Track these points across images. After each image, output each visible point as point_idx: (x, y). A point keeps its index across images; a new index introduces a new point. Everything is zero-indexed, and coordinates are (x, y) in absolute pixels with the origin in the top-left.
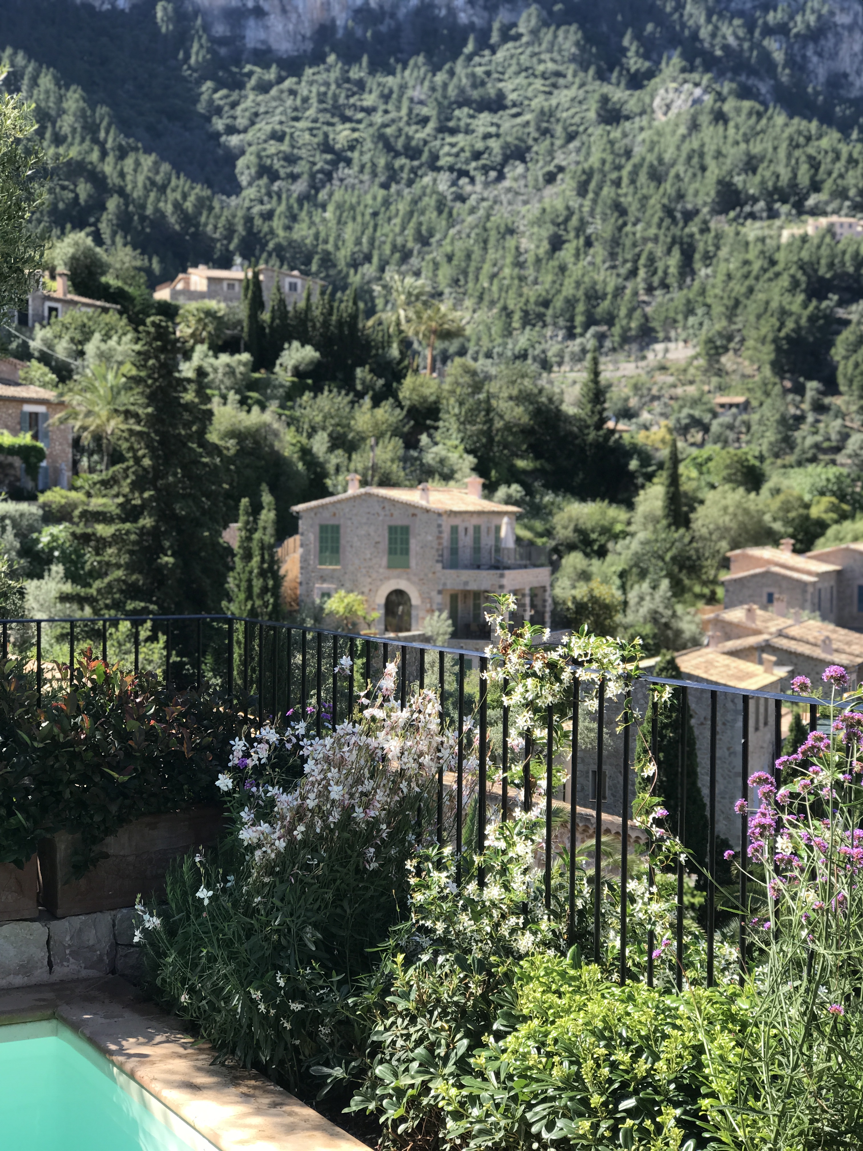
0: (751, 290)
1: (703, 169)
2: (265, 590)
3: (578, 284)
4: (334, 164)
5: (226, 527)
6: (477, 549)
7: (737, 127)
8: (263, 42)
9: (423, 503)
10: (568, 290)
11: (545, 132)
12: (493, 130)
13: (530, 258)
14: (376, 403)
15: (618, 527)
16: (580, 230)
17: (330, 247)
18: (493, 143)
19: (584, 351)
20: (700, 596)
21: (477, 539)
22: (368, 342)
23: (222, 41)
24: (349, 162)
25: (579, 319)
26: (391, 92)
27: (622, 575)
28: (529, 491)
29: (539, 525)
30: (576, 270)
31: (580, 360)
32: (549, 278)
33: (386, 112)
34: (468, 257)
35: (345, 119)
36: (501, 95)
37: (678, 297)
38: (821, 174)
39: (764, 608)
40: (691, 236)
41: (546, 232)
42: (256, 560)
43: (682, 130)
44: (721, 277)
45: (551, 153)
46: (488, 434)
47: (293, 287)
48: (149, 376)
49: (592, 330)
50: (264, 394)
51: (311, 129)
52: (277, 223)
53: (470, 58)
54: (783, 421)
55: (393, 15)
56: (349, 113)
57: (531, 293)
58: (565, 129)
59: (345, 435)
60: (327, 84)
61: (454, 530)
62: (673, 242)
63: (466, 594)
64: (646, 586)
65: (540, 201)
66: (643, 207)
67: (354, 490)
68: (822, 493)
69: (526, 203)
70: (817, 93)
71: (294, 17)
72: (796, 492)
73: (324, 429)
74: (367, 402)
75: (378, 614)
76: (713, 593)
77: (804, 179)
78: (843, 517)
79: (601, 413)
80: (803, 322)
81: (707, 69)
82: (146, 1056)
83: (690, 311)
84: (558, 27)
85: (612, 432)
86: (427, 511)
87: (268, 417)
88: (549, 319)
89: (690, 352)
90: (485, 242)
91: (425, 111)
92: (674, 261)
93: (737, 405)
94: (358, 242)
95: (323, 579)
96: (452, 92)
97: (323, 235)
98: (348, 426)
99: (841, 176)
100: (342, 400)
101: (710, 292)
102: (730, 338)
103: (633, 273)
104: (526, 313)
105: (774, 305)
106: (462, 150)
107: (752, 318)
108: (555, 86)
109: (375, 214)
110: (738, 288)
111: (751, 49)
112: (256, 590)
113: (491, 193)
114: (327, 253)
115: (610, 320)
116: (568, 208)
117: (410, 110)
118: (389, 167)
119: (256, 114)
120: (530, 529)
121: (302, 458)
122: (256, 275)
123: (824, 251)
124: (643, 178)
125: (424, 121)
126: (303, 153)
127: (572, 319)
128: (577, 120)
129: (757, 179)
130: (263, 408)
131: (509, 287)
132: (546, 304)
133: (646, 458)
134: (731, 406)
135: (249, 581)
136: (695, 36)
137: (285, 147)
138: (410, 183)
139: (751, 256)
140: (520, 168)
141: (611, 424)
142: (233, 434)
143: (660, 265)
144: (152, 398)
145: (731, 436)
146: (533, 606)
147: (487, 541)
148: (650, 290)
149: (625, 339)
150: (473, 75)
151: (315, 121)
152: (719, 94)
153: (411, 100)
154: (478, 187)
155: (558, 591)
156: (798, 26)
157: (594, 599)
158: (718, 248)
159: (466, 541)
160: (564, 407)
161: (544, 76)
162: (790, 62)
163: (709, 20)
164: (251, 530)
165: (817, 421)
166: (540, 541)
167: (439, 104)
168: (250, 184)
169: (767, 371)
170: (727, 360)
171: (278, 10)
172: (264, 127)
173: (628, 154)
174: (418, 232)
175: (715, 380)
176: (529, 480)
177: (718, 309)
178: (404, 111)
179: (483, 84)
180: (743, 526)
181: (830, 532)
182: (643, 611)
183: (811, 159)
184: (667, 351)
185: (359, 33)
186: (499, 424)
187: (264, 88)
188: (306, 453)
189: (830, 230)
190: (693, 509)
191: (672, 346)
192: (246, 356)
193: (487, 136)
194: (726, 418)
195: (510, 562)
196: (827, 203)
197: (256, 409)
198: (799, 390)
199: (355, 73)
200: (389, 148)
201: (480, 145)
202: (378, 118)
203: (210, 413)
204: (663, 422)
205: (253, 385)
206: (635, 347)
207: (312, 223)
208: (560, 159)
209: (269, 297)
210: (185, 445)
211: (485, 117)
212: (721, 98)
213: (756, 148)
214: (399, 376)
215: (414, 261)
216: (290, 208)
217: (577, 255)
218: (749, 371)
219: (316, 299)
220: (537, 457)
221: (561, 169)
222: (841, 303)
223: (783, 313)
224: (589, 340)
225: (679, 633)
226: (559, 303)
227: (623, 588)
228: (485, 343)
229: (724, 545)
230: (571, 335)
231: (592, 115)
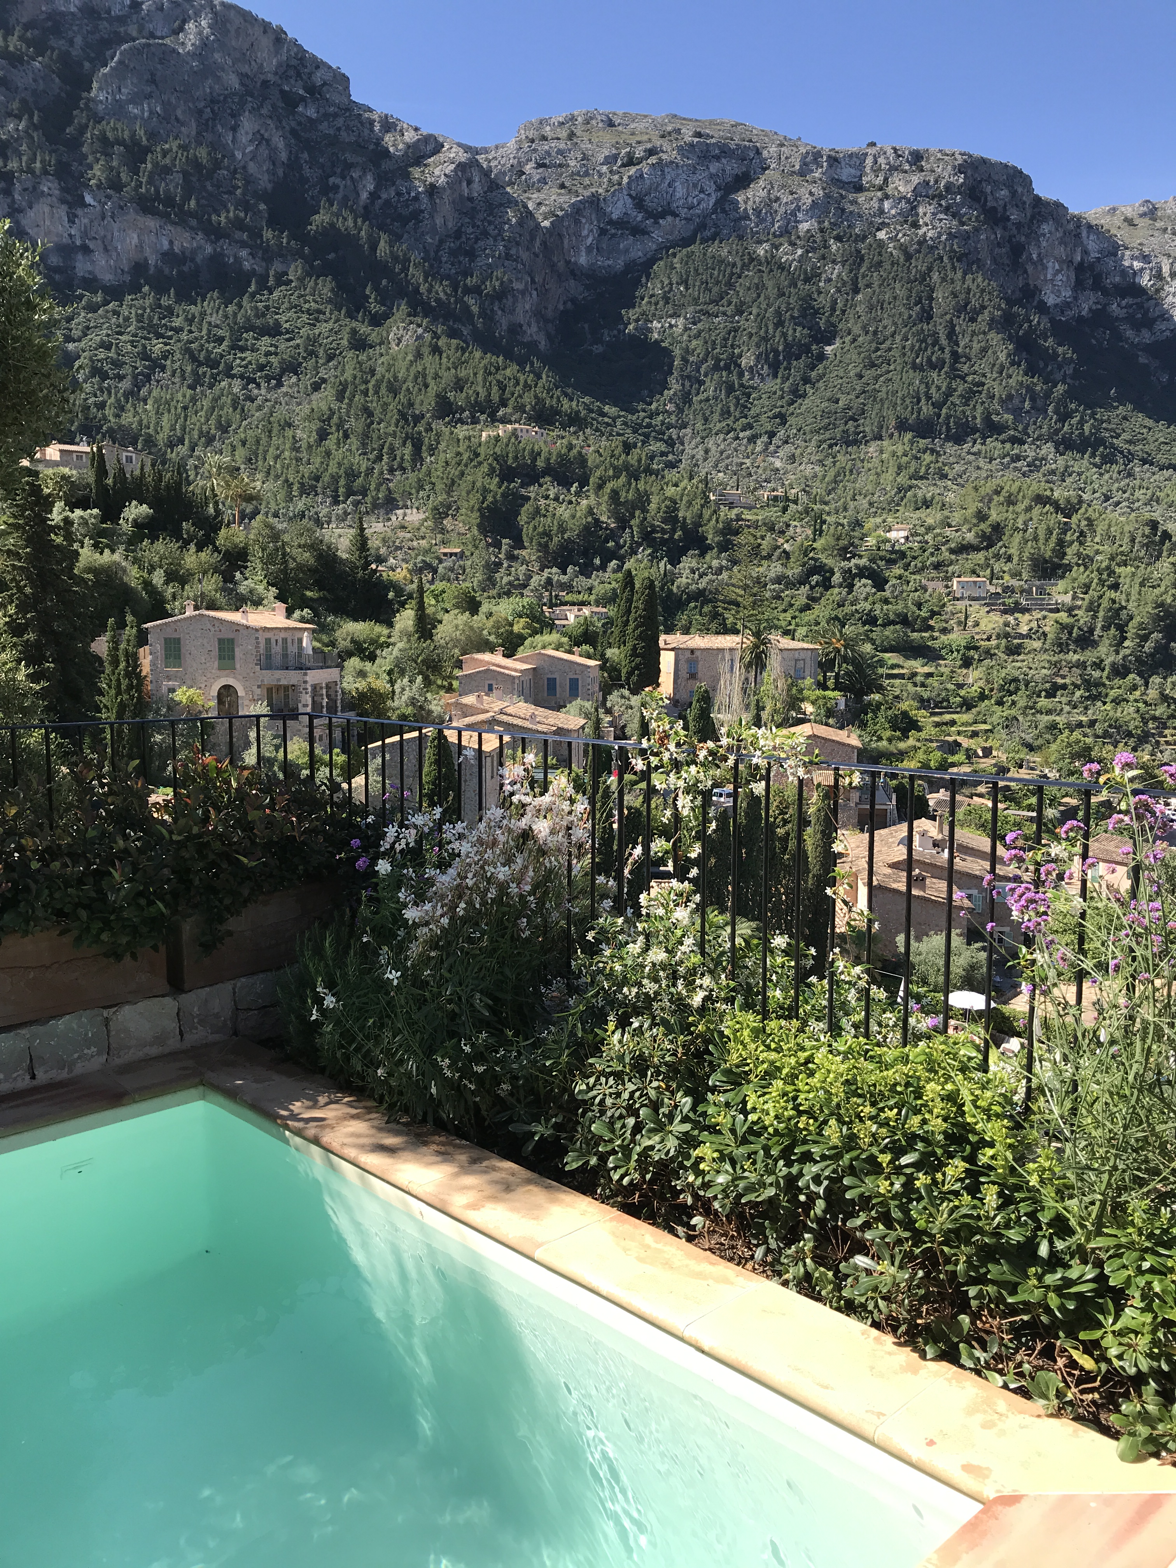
0: (462, 474)
1: (426, 386)
2: (130, 687)
3: (340, 465)
4: (152, 369)
5: (93, 640)
6: (285, 656)
7: (448, 358)
8: (90, 272)
9: (244, 622)
10: (333, 469)
11: (312, 353)
12: (272, 349)
13: (304, 445)
14: (199, 549)
15: (382, 639)
16: (339, 426)
17: (151, 431)
18: (272, 359)
19: (346, 514)
20: (442, 687)
21: (285, 648)
22: (190, 502)
23: (57, 270)
24: (163, 368)
25: (341, 490)
26: (194, 317)
27: (390, 673)
28: (316, 614)
29: (325, 638)
30: (338, 455)
31: (343, 520)
32: (319, 460)
33: (190, 332)
34: (258, 442)
35: (159, 336)
36: (278, 324)
37: (412, 477)
38: (507, 395)
39: (487, 695)
40: (420, 433)
41: (315, 426)
42: (122, 665)
43: (410, 357)
44: (441, 463)
45: (316, 368)
46: (285, 571)
47: (129, 460)
48: (27, 524)
49: (351, 499)
50: (112, 540)
51: (132, 342)
52: (109, 412)
53: (253, 296)
54: (487, 566)
55: (193, 260)
56: (162, 331)
57: (306, 470)
58: (326, 351)
59: (177, 571)
60: (145, 309)
61: (268, 641)
62: (407, 438)
63: (278, 687)
64: (406, 680)
65: (309, 403)
66: (384, 411)
67: (190, 612)
68: (521, 617)
69: (299, 404)
70: (502, 337)
71: (114, 254)
72: (503, 615)
73: (161, 567)
74: (192, 547)
75: (213, 703)
76: (451, 684)
77: (495, 396)
78: (535, 632)
79: (366, 557)
80: (498, 497)
81: (426, 316)
82: (322, 1119)
83: (421, 488)
84: (318, 277)
85: (375, 571)
86: (247, 627)
87: (117, 557)
88: (319, 490)
89: (422, 516)
90: (270, 432)
91: (220, 333)
92: (408, 450)
93: (456, 554)
94: (173, 428)
95: (169, 678)
96: (240, 319)
97: (145, 422)
98: (179, 564)
99: (520, 396)
100: (174, 546)
101: (434, 474)
102: (449, 507)
103: (379, 458)
104: (302, 484)
105: (479, 484)
106: (250, 363)
107: (464, 494)
108: (317, 320)
109: (185, 408)
110: (454, 472)
111: (456, 302)
112: (123, 687)
113: (272, 396)
114: (150, 436)
115: (364, 492)
116: (330, 409)
117: (209, 331)
118: (195, 373)
119: (88, 328)
120: (319, 641)
121: (144, 589)
122: (100, 449)
123: (511, 448)
124: (383, 390)
125: (220, 340)
126: (127, 359)
127: (336, 490)
128: (334, 345)
129: (464, 395)
130: (113, 551)
131: (289, 466)
132: (317, 478)
133: (399, 591)
134: (451, 554)
135: (118, 680)
136: (417, 290)
137: (112, 354)
138: (211, 386)
139: (461, 449)
140: (294, 379)
141: (374, 566)
142: (89, 570)
143: (398, 453)
144: (29, 542)
145: (453, 576)
146: (328, 696)
147: (293, 649)
148: (391, 471)
149: (375, 506)
150: (256, 308)
151: (135, 335)
152: (435, 333)
153: (210, 323)
154: (263, 392)
155: (345, 685)
156: (488, 288)
157: (371, 689)
158: (438, 443)
159: (277, 649)
160: (339, 553)
161: (309, 312)
162: (483, 314)
163: (426, 281)
164: (115, 642)
165: (510, 566)
166: (326, 649)
167: (231, 328)
168: (85, 381)
169: (475, 531)
170: (447, 522)
171: (101, 249)
172: (95, 338)
173: (373, 372)
174: (219, 422)
175: (439, 536)
176: (315, 605)
177: (439, 486)
178: (204, 332)
179: (264, 315)
180: (468, 638)
181: (527, 642)
182: (405, 698)
183: (498, 381)
184: (405, 515)
185: (167, 271)
186: (292, 565)
187: (92, 308)
188: (147, 584)
189: (514, 433)
190: (435, 627)
191: (408, 511)
192: (95, 511)
193: (268, 354)
194: (448, 563)
195: (308, 665)
196: (511, 415)
197: (107, 551)
198: (498, 545)
199: (165, 302)
200: (194, 359)
201: (263, 360)
202: (184, 336)
203: (77, 554)
204: (405, 566)
205: (102, 533)
206: (382, 511)
207: (136, 413)
208: (323, 373)
209: (111, 466)
210: (58, 577)
211: (266, 340)
212: (436, 336)
213: (462, 374)
214: (216, 529)
215: (217, 444)
216: (118, 401)
217: (338, 444)
218: (462, 530)
219: (148, 468)
220: (320, 590)
221: (324, 381)
222: (522, 485)
223: (485, 491)
224: (349, 506)
225: (430, 712)
226: (326, 478)
227: (392, 682)
228: (273, 506)
229: (457, 651)
230: (336, 502)
231: (345, 342)
